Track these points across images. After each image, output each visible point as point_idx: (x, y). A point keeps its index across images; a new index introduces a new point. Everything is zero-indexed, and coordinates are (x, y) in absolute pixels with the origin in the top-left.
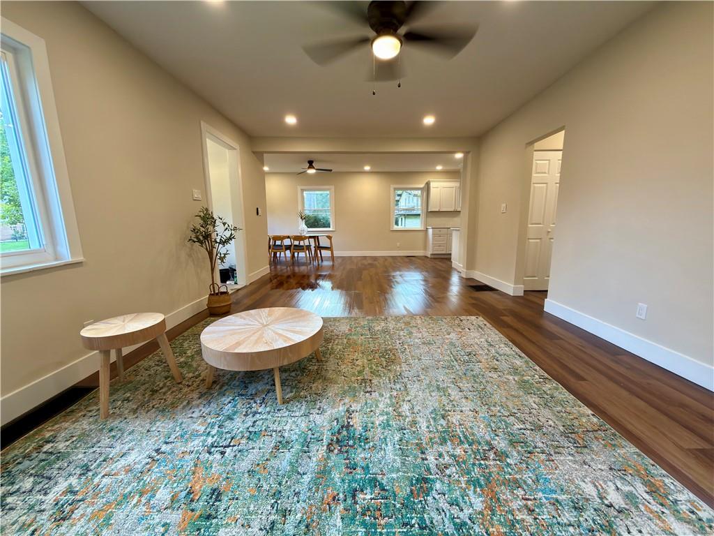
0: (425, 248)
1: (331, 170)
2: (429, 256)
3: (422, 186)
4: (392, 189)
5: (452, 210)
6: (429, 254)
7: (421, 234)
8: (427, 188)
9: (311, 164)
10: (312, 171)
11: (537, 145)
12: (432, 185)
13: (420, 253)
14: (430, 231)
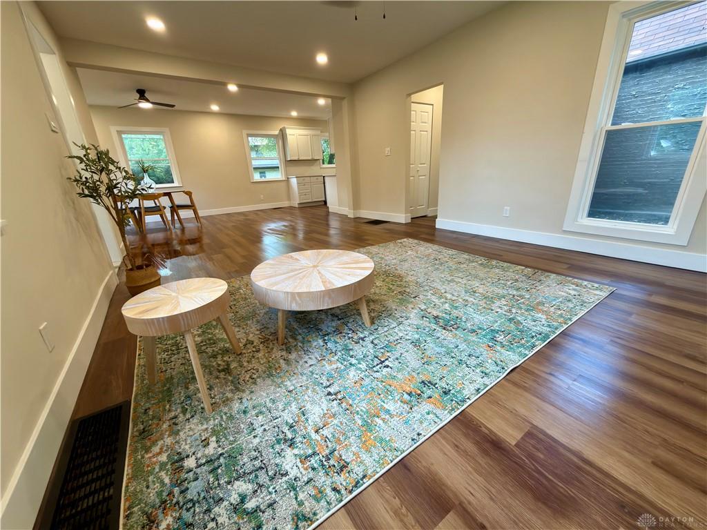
0: (289, 198)
1: (173, 106)
2: (297, 206)
3: (276, 132)
4: (245, 136)
5: (310, 158)
6: (296, 203)
7: (283, 184)
8: (283, 135)
9: (142, 94)
10: (145, 105)
11: (415, 97)
12: (288, 132)
13: (285, 204)
14: (294, 181)
